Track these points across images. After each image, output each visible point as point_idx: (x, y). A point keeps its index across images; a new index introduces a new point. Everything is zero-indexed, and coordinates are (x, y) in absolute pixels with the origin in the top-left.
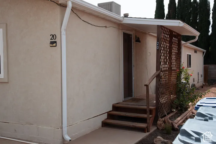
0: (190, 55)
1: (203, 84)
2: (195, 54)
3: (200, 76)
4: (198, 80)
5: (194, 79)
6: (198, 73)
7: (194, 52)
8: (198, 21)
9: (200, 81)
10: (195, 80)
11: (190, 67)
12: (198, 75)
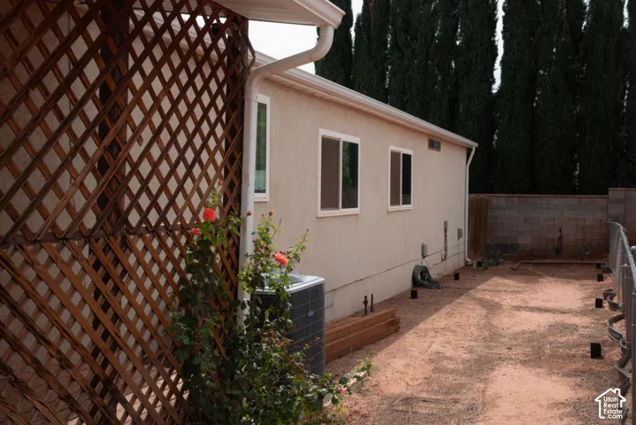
0: (407, 158)
1: (466, 262)
2: (434, 152)
3: (452, 233)
4: (446, 249)
5: (423, 247)
6: (446, 223)
7: (426, 144)
8: (458, 43)
9: (450, 252)
10: (429, 251)
11: (407, 201)
12: (446, 230)
